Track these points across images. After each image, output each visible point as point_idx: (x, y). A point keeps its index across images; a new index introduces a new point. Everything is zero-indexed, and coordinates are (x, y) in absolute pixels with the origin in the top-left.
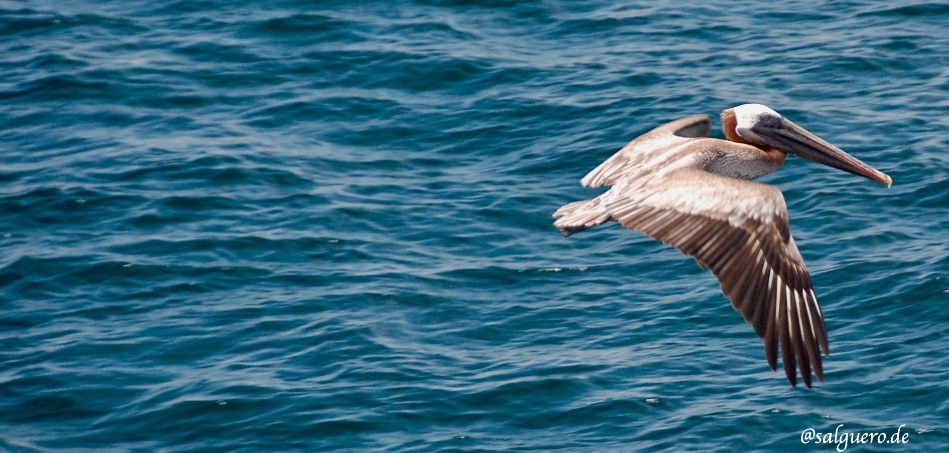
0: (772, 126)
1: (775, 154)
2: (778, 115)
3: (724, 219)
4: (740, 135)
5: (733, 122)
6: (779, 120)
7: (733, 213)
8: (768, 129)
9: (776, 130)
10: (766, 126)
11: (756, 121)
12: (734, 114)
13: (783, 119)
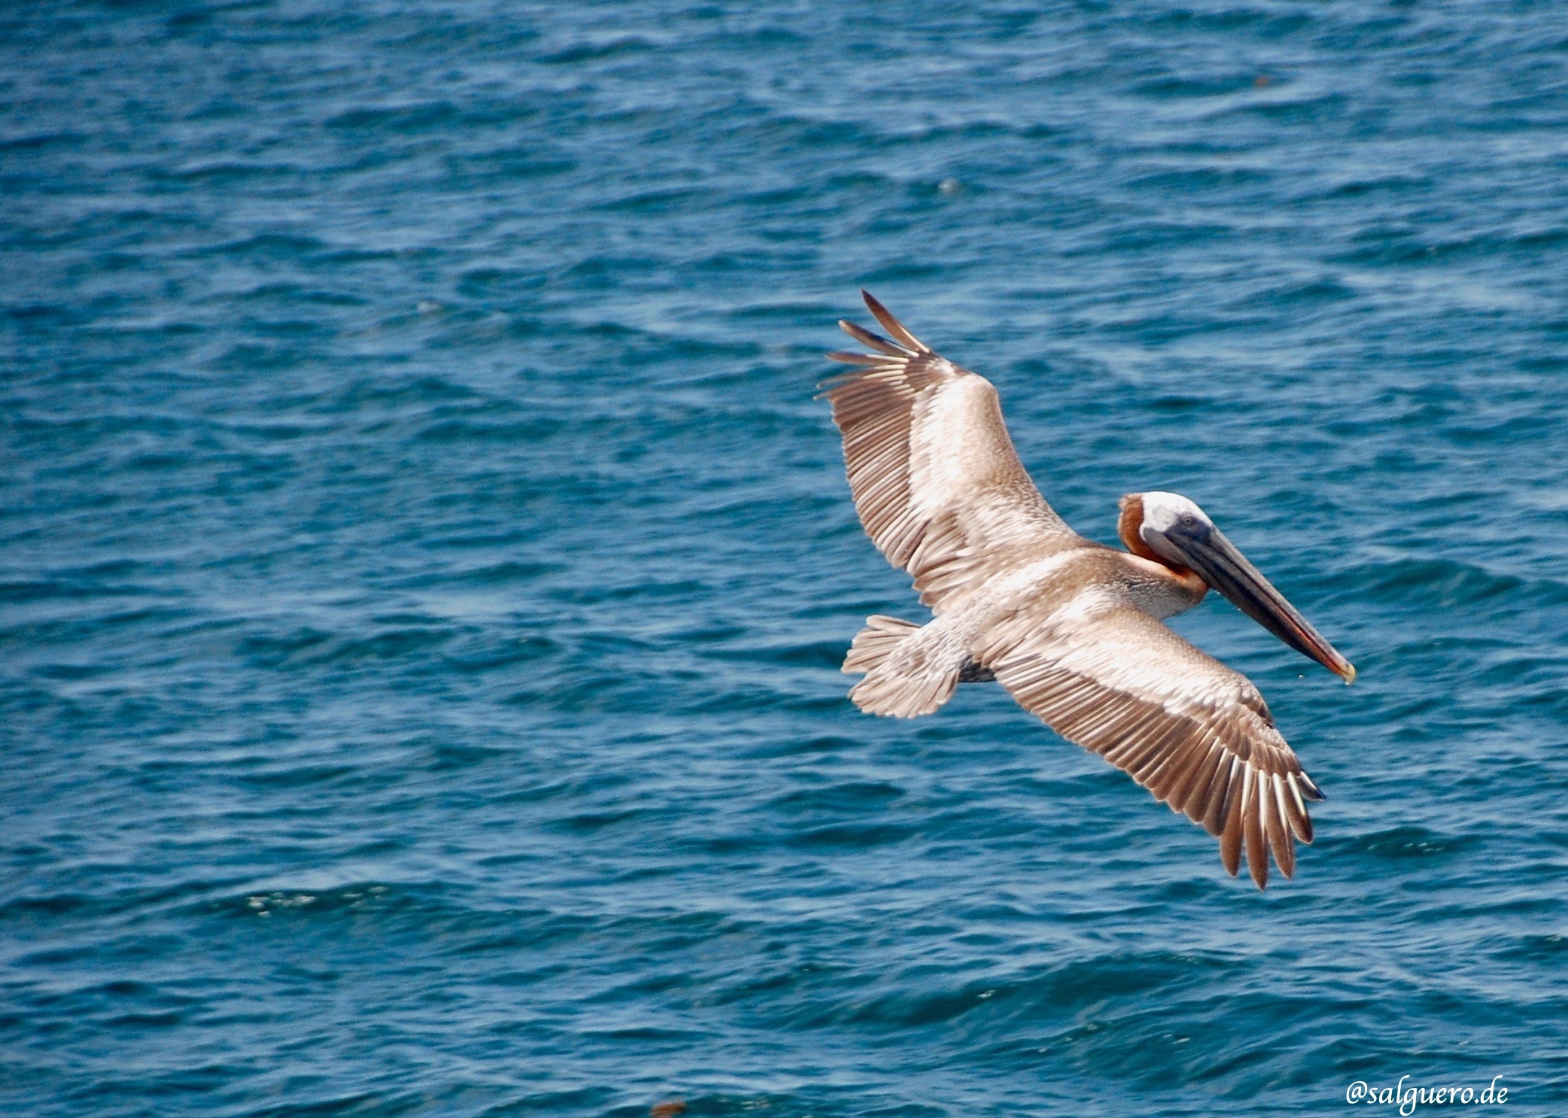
0: (1194, 537)
1: (1192, 582)
2: (1209, 523)
3: (1157, 702)
4: (1144, 539)
5: (1138, 516)
6: (1208, 530)
7: (1170, 695)
8: (1185, 540)
9: (1198, 545)
10: (1184, 534)
11: (1171, 521)
12: (1142, 504)
13: (1214, 530)
